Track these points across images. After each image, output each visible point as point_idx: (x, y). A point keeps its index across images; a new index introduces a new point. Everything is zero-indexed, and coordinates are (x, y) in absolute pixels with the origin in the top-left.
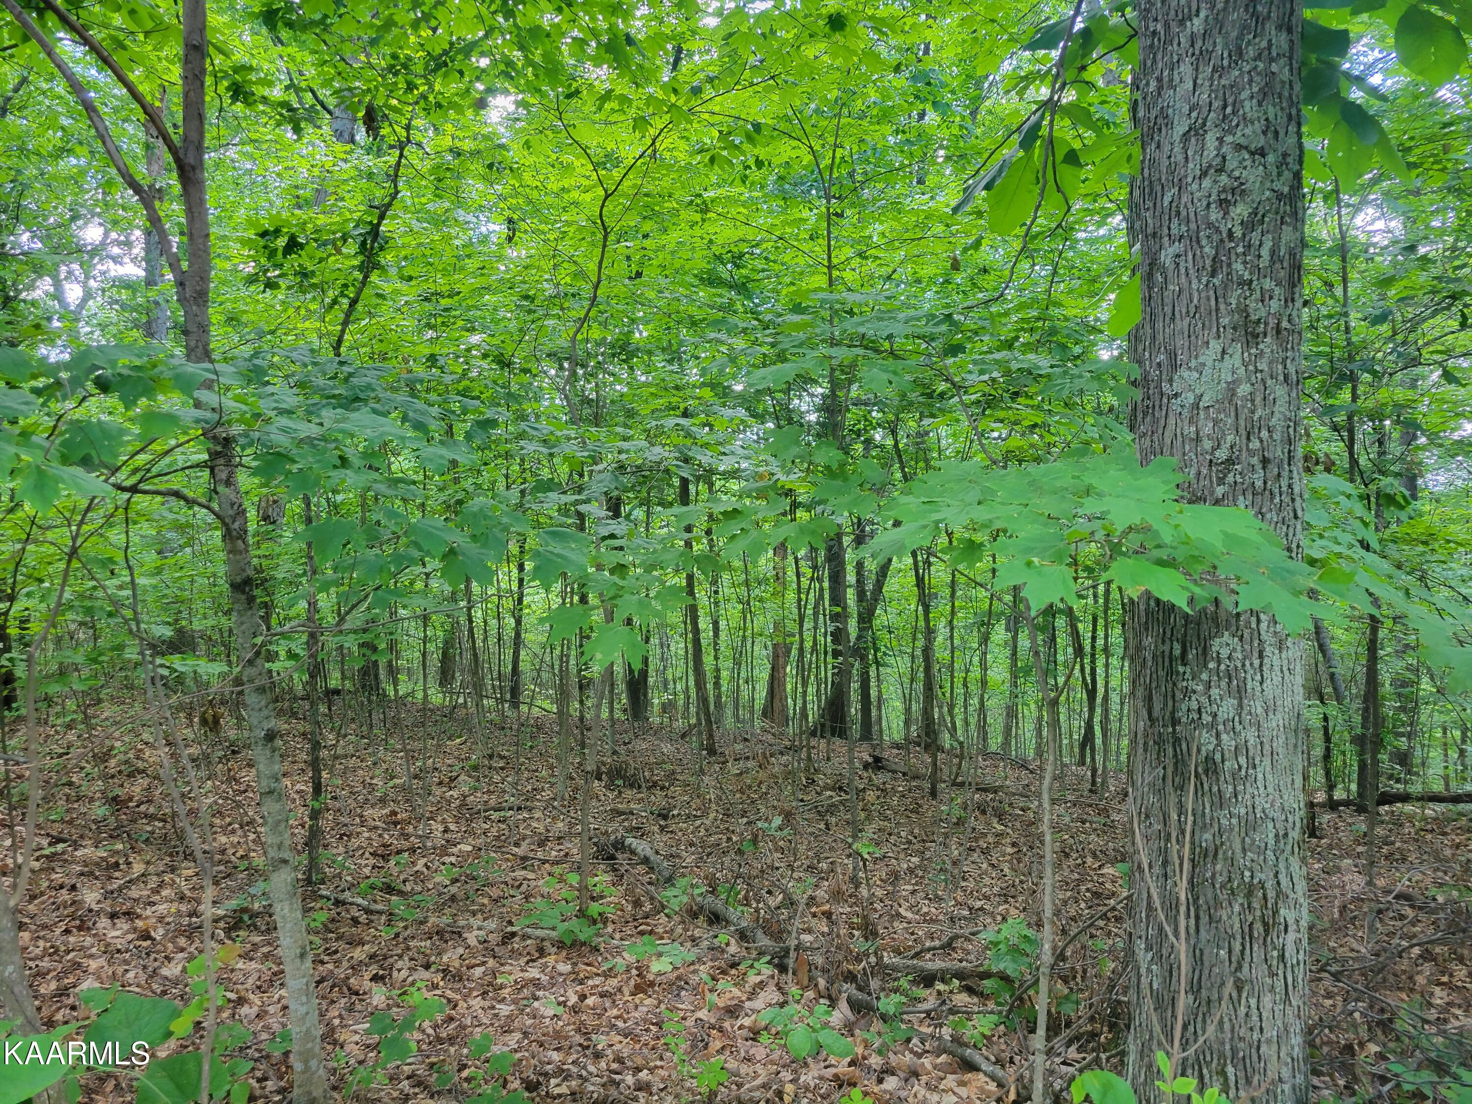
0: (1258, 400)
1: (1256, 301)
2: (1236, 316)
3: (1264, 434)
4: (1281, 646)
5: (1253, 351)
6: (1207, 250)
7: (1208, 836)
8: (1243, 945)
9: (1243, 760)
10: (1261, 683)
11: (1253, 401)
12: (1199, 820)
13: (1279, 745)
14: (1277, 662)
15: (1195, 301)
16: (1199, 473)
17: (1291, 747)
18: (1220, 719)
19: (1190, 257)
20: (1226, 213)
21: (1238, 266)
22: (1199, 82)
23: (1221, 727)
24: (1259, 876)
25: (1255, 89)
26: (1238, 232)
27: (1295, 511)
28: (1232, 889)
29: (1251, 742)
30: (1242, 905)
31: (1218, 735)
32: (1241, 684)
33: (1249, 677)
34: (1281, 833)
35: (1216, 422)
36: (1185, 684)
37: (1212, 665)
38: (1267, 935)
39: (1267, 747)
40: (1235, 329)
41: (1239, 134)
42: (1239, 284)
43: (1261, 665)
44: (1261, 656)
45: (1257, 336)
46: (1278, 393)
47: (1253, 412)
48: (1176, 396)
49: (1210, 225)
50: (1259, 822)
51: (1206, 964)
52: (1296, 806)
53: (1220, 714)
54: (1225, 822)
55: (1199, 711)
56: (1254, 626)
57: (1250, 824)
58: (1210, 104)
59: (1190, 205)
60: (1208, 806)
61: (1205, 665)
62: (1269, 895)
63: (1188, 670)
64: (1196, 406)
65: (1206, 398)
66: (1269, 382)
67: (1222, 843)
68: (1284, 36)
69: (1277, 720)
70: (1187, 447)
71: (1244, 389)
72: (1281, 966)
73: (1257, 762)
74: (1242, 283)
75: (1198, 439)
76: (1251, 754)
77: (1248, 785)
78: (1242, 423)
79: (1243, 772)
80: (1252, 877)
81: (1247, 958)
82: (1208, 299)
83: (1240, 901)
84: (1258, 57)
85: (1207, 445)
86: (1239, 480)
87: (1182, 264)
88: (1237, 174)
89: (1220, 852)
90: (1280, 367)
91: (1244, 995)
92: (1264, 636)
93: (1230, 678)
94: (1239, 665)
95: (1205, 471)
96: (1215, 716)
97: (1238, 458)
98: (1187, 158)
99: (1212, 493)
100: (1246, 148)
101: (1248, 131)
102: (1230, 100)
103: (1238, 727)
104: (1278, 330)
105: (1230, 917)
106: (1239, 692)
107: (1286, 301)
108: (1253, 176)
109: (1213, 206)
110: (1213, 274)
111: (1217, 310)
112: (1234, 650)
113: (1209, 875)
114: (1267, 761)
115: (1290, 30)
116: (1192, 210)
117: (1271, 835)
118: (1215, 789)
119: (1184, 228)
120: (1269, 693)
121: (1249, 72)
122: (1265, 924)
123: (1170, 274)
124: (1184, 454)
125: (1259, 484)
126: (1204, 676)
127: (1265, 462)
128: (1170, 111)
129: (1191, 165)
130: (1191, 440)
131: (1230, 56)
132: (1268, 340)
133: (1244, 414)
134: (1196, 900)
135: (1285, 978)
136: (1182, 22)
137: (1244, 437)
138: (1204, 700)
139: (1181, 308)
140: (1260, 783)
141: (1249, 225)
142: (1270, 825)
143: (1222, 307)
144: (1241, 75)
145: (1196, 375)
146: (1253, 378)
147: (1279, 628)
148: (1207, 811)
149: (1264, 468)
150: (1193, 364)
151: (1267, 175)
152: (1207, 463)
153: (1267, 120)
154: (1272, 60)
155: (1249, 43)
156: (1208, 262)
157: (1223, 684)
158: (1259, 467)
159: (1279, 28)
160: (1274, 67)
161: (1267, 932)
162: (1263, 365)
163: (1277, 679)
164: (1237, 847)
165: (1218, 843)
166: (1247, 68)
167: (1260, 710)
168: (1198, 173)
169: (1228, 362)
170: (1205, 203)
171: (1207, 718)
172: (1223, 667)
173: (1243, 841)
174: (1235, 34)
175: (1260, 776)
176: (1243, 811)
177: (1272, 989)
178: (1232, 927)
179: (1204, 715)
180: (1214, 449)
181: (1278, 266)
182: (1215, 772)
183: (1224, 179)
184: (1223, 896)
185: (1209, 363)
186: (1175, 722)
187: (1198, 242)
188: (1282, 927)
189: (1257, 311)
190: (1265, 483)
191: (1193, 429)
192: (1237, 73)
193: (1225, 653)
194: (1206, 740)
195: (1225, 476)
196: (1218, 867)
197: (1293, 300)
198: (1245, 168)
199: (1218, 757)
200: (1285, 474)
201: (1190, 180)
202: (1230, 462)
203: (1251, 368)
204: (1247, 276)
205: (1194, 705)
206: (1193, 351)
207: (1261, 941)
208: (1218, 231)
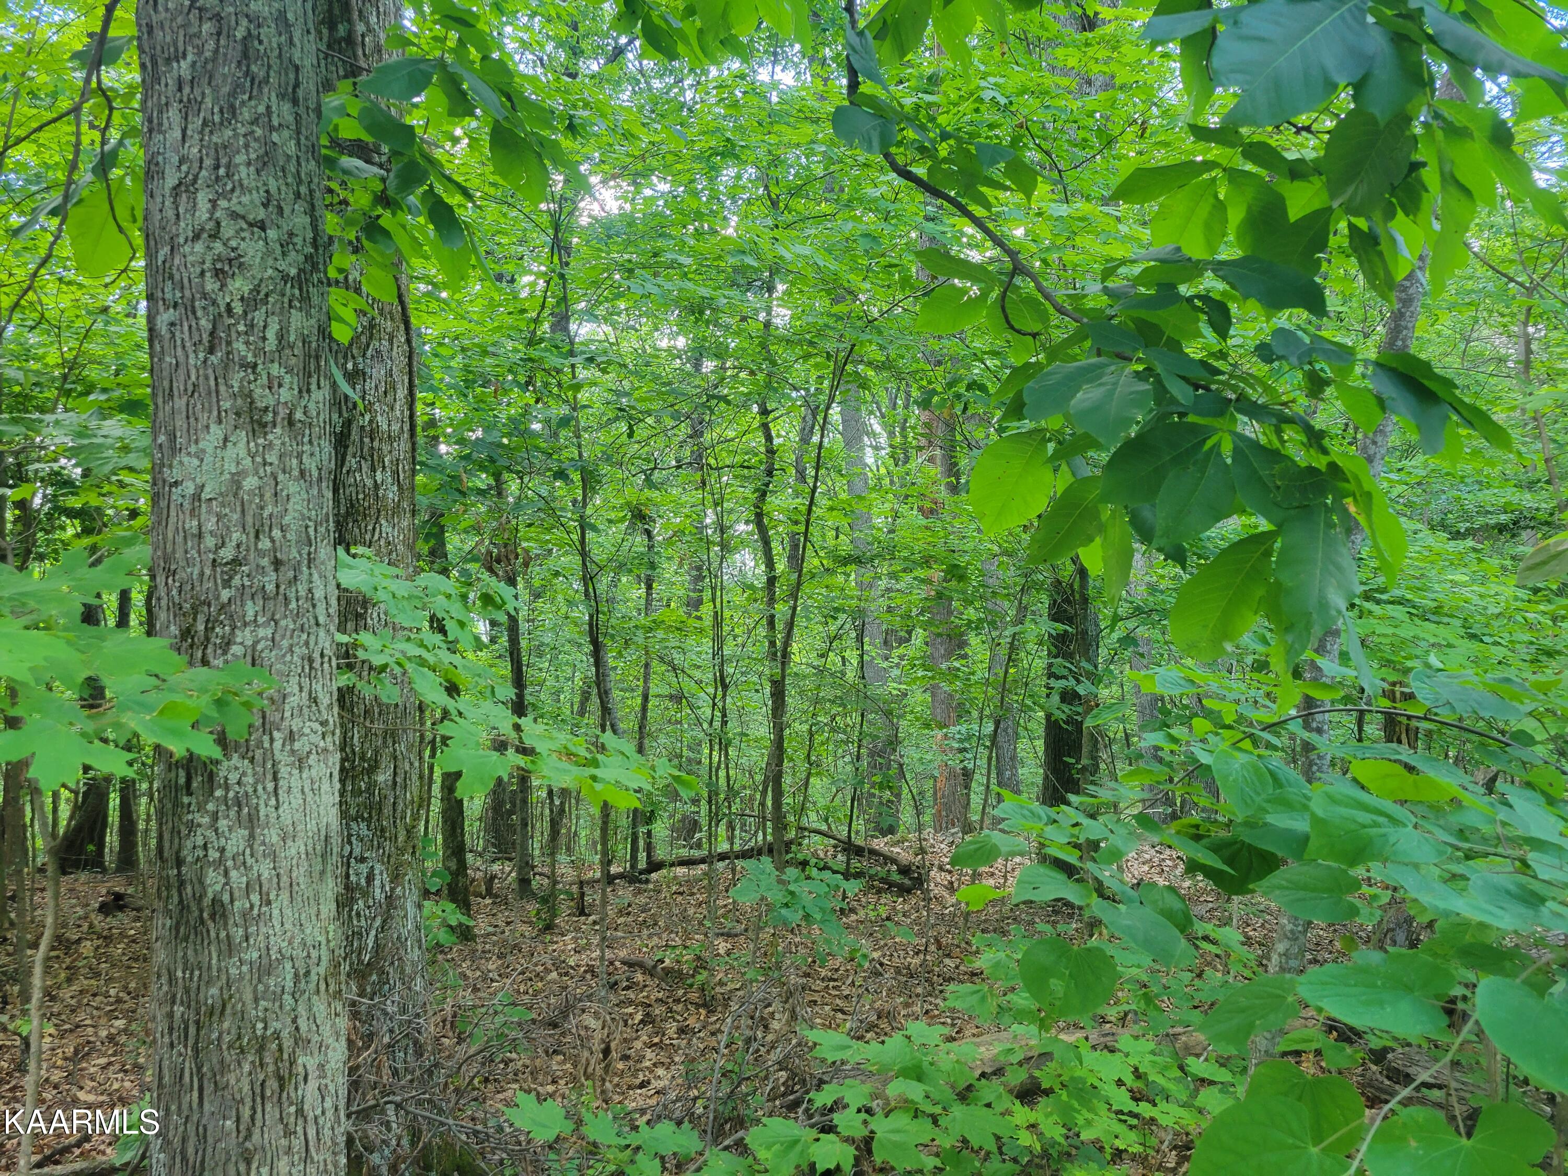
0: (268, 495)
1: (262, 387)
2: (239, 401)
3: (277, 533)
4: (301, 763)
5: (261, 441)
6: (203, 322)
7: (214, 991)
8: (253, 1109)
9: (255, 898)
10: (277, 808)
11: (262, 496)
12: (205, 975)
13: (300, 874)
14: (295, 783)
15: (193, 378)
16: (202, 574)
17: (316, 875)
18: (228, 854)
19: (186, 328)
20: (223, 286)
21: (239, 346)
22: (189, 133)
23: (230, 863)
24: (275, 1025)
25: (253, 156)
26: (238, 308)
27: (316, 618)
28: (241, 1047)
29: (266, 875)
30: (253, 1062)
31: (226, 873)
32: (253, 812)
33: (262, 802)
34: (302, 972)
35: (219, 517)
36: (190, 817)
37: (219, 793)
38: (282, 1091)
39: (285, 879)
40: (238, 414)
41: (235, 200)
42: (241, 366)
43: (276, 789)
44: (275, 779)
45: (265, 425)
46: (291, 490)
47: (262, 508)
48: (176, 484)
49: (205, 296)
50: (275, 964)
51: (210, 1140)
52: (323, 939)
53: (228, 847)
54: (234, 971)
55: (205, 847)
56: (267, 745)
57: (265, 969)
58: (201, 160)
59: (183, 269)
60: (214, 955)
61: (211, 793)
62: (285, 1046)
63: (194, 801)
64: (197, 497)
65: (207, 489)
66: (281, 477)
67: (231, 997)
68: (286, 107)
69: (296, 848)
70: (190, 544)
71: (250, 482)
72: (300, 1121)
73: (272, 897)
74: (244, 366)
75: (200, 536)
76: (265, 889)
77: (261, 924)
78: (249, 520)
79: (256, 912)
80: (265, 1028)
81: (259, 1123)
82: (207, 378)
83: (250, 1058)
84: (255, 121)
85: (210, 542)
86: (248, 583)
87: (178, 334)
88: (233, 243)
89: (229, 1007)
90: (295, 461)
91: (254, 1166)
92: (278, 756)
93: (239, 806)
94: (250, 790)
95: (208, 572)
96: (222, 850)
97: (245, 558)
98: (178, 215)
99: (218, 597)
100: (243, 218)
101: (245, 199)
102: (224, 161)
103: (250, 861)
104: (291, 422)
105: (238, 1080)
106: (251, 821)
107: (300, 391)
108: (252, 249)
109: (208, 274)
110: (211, 350)
111: (217, 392)
112: (244, 774)
113: (215, 1035)
114: (285, 895)
115: (295, 102)
116: (185, 275)
117: (289, 977)
118: (223, 934)
119: (178, 295)
120: (286, 819)
121: (245, 136)
122: (281, 1079)
123: (166, 345)
124: (186, 552)
125: (270, 588)
126: (210, 807)
127: (277, 564)
128: (160, 159)
129: (182, 224)
130: (193, 535)
131: (221, 111)
132: (278, 430)
133: (252, 509)
134: (199, 1069)
135: (305, 1134)
136: (168, 61)
137: (252, 535)
138: (210, 834)
139: (179, 385)
140: (276, 922)
141: (253, 301)
142: (288, 966)
143: (222, 388)
144: (236, 135)
145: (196, 462)
146: (261, 471)
147: (297, 745)
148: (214, 962)
149: (276, 570)
150: (193, 449)
151: (269, 252)
152: (209, 563)
153: (267, 192)
154: (272, 129)
155: (243, 103)
156: (205, 337)
157: (232, 813)
158: (270, 569)
159: (282, 96)
160: (275, 137)
161: (282, 1088)
162: (272, 458)
163: (297, 801)
164: (248, 996)
165: (226, 996)
166: (242, 131)
167: (275, 839)
168: (191, 234)
169: (230, 452)
170: (198, 270)
171: (214, 855)
172: (231, 794)
173: (255, 991)
174: (226, 89)
175: (276, 912)
176: (255, 955)
177: (289, 1150)
178: (240, 1090)
179: (210, 852)
180: (218, 547)
181: (287, 351)
182: (224, 916)
183: (218, 246)
184: (230, 1057)
185: (210, 450)
186: (179, 862)
187: (194, 313)
188: (300, 1078)
189: (264, 398)
190: (278, 587)
191: (195, 523)
192: (230, 133)
193: (233, 777)
194: (213, 880)
195: (231, 578)
196: (226, 1025)
197: (309, 391)
198: (243, 239)
199: (226, 898)
200: (304, 577)
201: (182, 240)
202: (236, 562)
203: (259, 459)
204: (250, 358)
205: (200, 841)
206: (193, 437)
207: (275, 1100)
208: (214, 303)
